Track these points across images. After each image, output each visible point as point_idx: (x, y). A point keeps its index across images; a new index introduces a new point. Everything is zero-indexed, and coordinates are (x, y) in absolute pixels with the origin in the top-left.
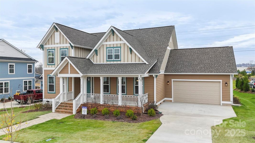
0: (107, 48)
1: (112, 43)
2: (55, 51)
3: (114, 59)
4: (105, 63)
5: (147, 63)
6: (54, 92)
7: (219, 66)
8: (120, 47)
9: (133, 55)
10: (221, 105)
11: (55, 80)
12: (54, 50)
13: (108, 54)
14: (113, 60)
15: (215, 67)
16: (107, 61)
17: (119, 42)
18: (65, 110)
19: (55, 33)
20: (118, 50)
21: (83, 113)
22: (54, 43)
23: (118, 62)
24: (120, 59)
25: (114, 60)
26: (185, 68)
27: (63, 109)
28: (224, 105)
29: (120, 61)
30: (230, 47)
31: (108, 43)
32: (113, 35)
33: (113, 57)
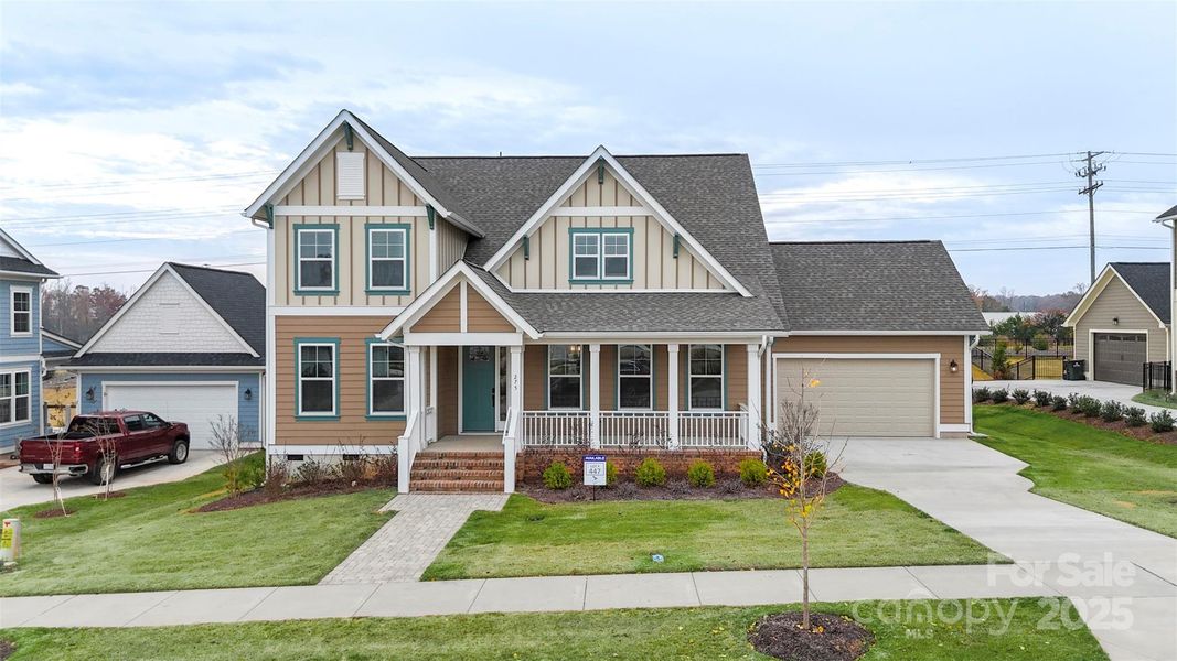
0: (572, 230)
1: (593, 211)
2: (340, 232)
3: (601, 273)
4: (564, 289)
5: (746, 294)
6: (334, 413)
7: (927, 307)
8: (631, 230)
9: (684, 262)
10: (938, 437)
11: (338, 361)
12: (333, 231)
13: (575, 256)
14: (598, 278)
15: (917, 309)
16: (572, 282)
17: (625, 211)
18: (457, 482)
19: (339, 155)
20: (622, 240)
21: (588, 480)
22: (335, 196)
23: (603, 286)
24: (628, 277)
25: (604, 278)
26: (816, 314)
27: (440, 478)
28: (946, 436)
29: (630, 282)
30: (933, 242)
31: (577, 211)
32: (601, 183)
33: (601, 267)
